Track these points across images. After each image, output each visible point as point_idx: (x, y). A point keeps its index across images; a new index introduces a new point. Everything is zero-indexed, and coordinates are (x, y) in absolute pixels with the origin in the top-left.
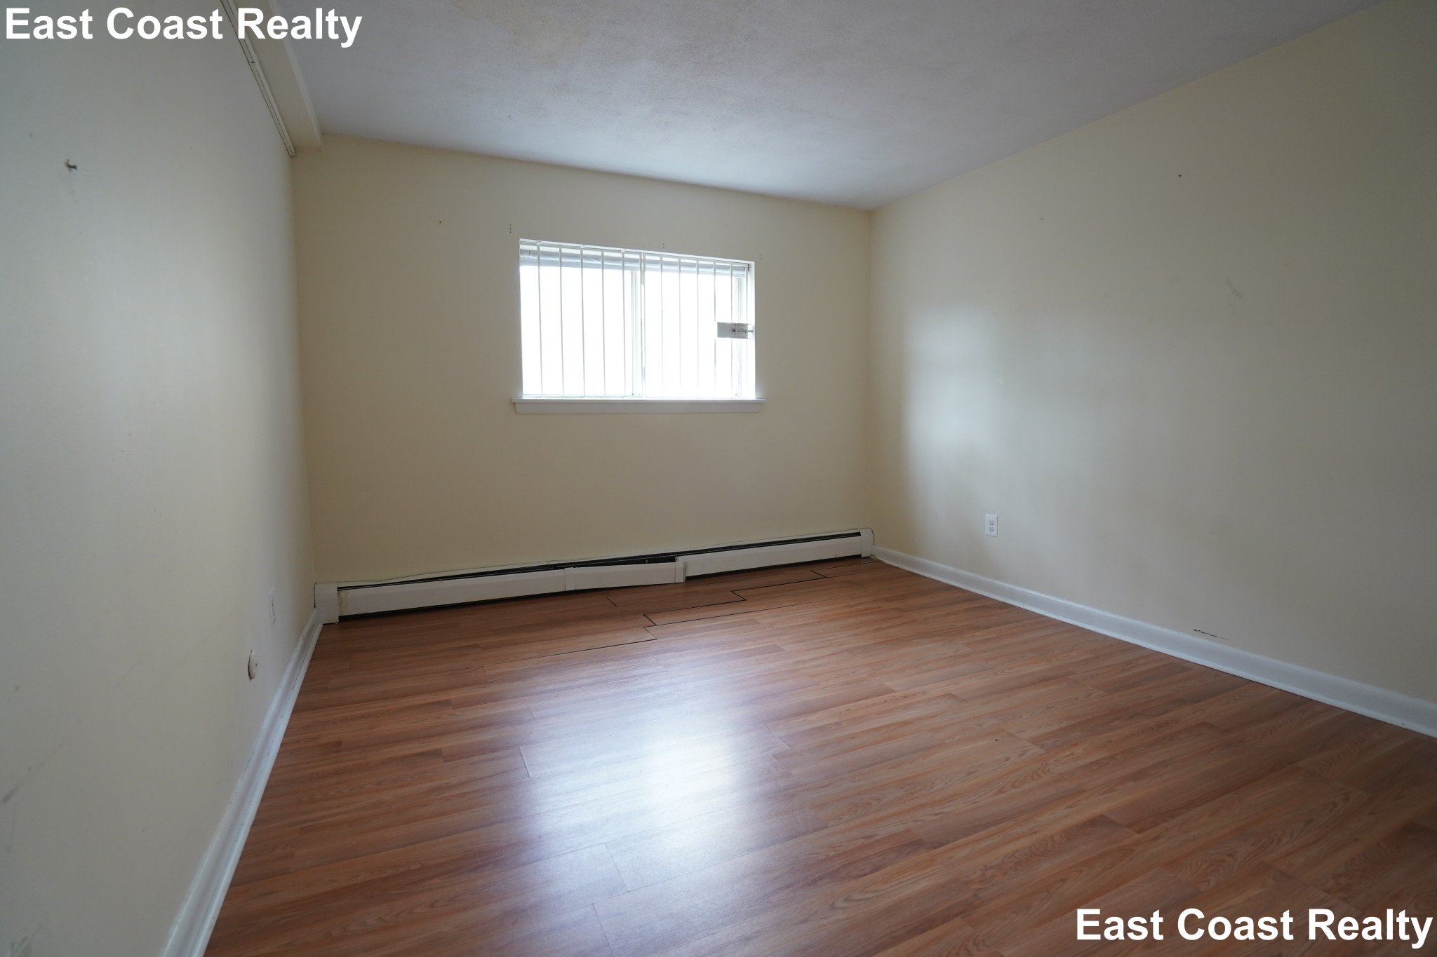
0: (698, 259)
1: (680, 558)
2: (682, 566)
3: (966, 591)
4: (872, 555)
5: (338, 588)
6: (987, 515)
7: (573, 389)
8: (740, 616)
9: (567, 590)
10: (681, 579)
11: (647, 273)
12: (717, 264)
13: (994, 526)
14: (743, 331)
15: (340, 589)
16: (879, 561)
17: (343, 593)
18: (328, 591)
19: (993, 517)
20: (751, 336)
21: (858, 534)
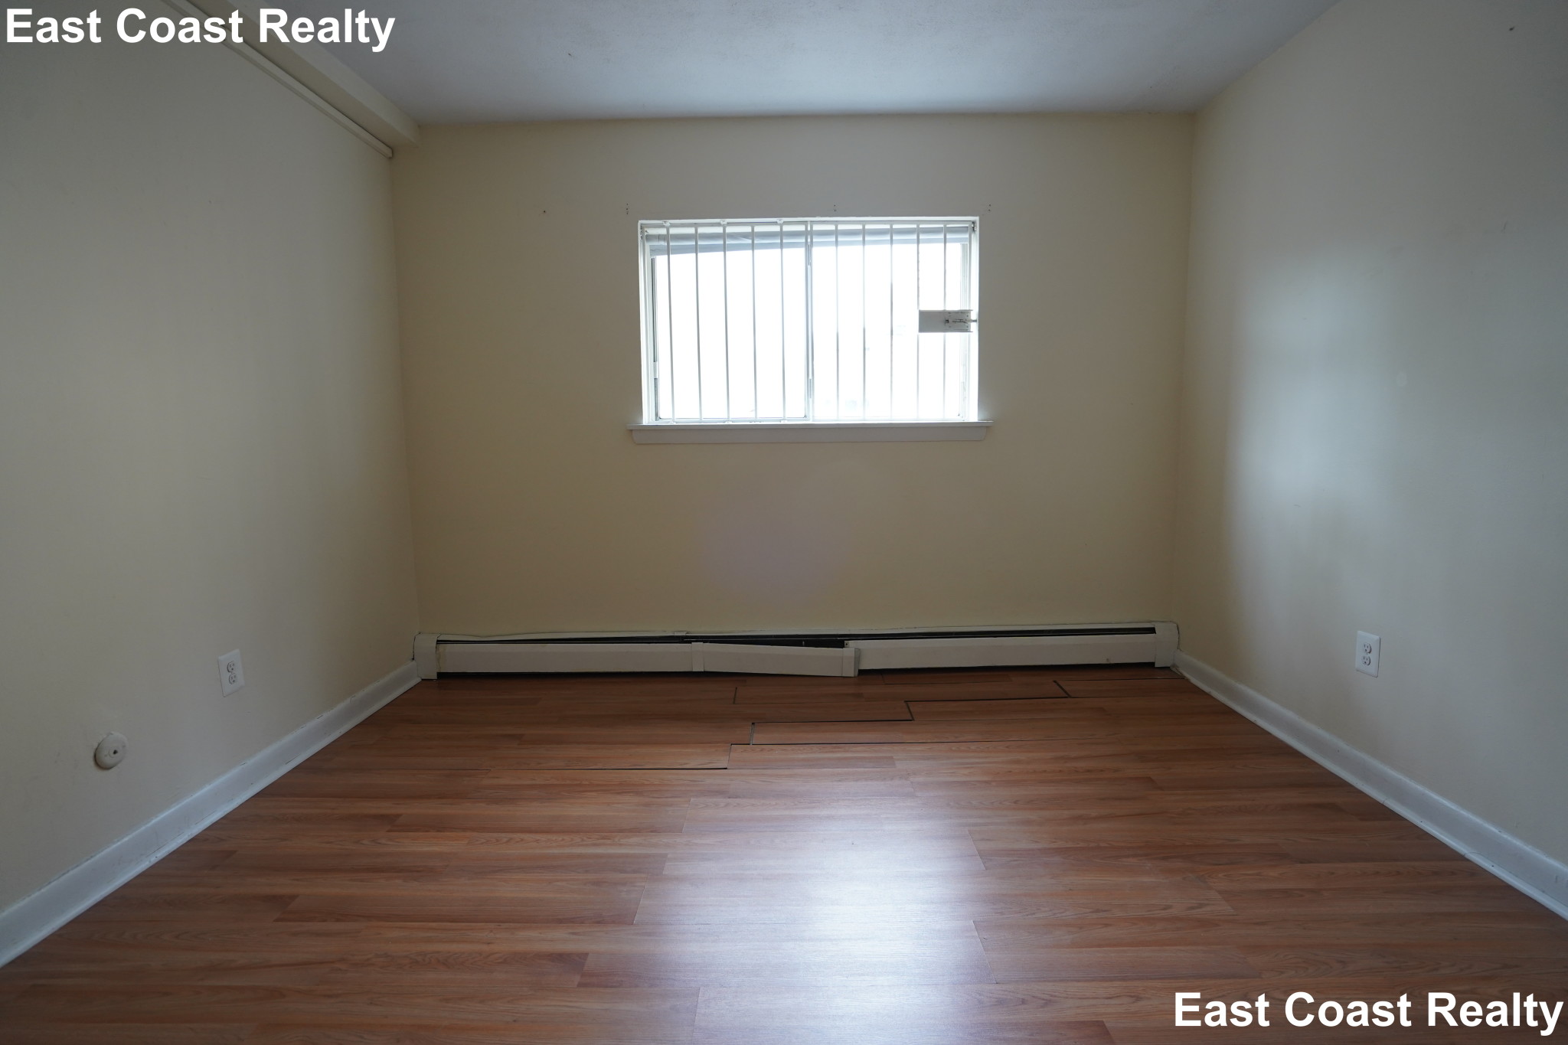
0: (892, 222)
1: (852, 643)
2: (853, 654)
3: (1312, 763)
4: (1174, 666)
5: (438, 641)
6: (1360, 632)
7: (714, 411)
8: (877, 747)
9: (694, 670)
10: (851, 672)
11: (815, 250)
12: (921, 226)
13: (1373, 656)
14: (961, 321)
15: (439, 642)
16: (1183, 678)
17: (442, 646)
18: (428, 642)
19: (1372, 638)
20: (974, 327)
21: (1152, 631)
